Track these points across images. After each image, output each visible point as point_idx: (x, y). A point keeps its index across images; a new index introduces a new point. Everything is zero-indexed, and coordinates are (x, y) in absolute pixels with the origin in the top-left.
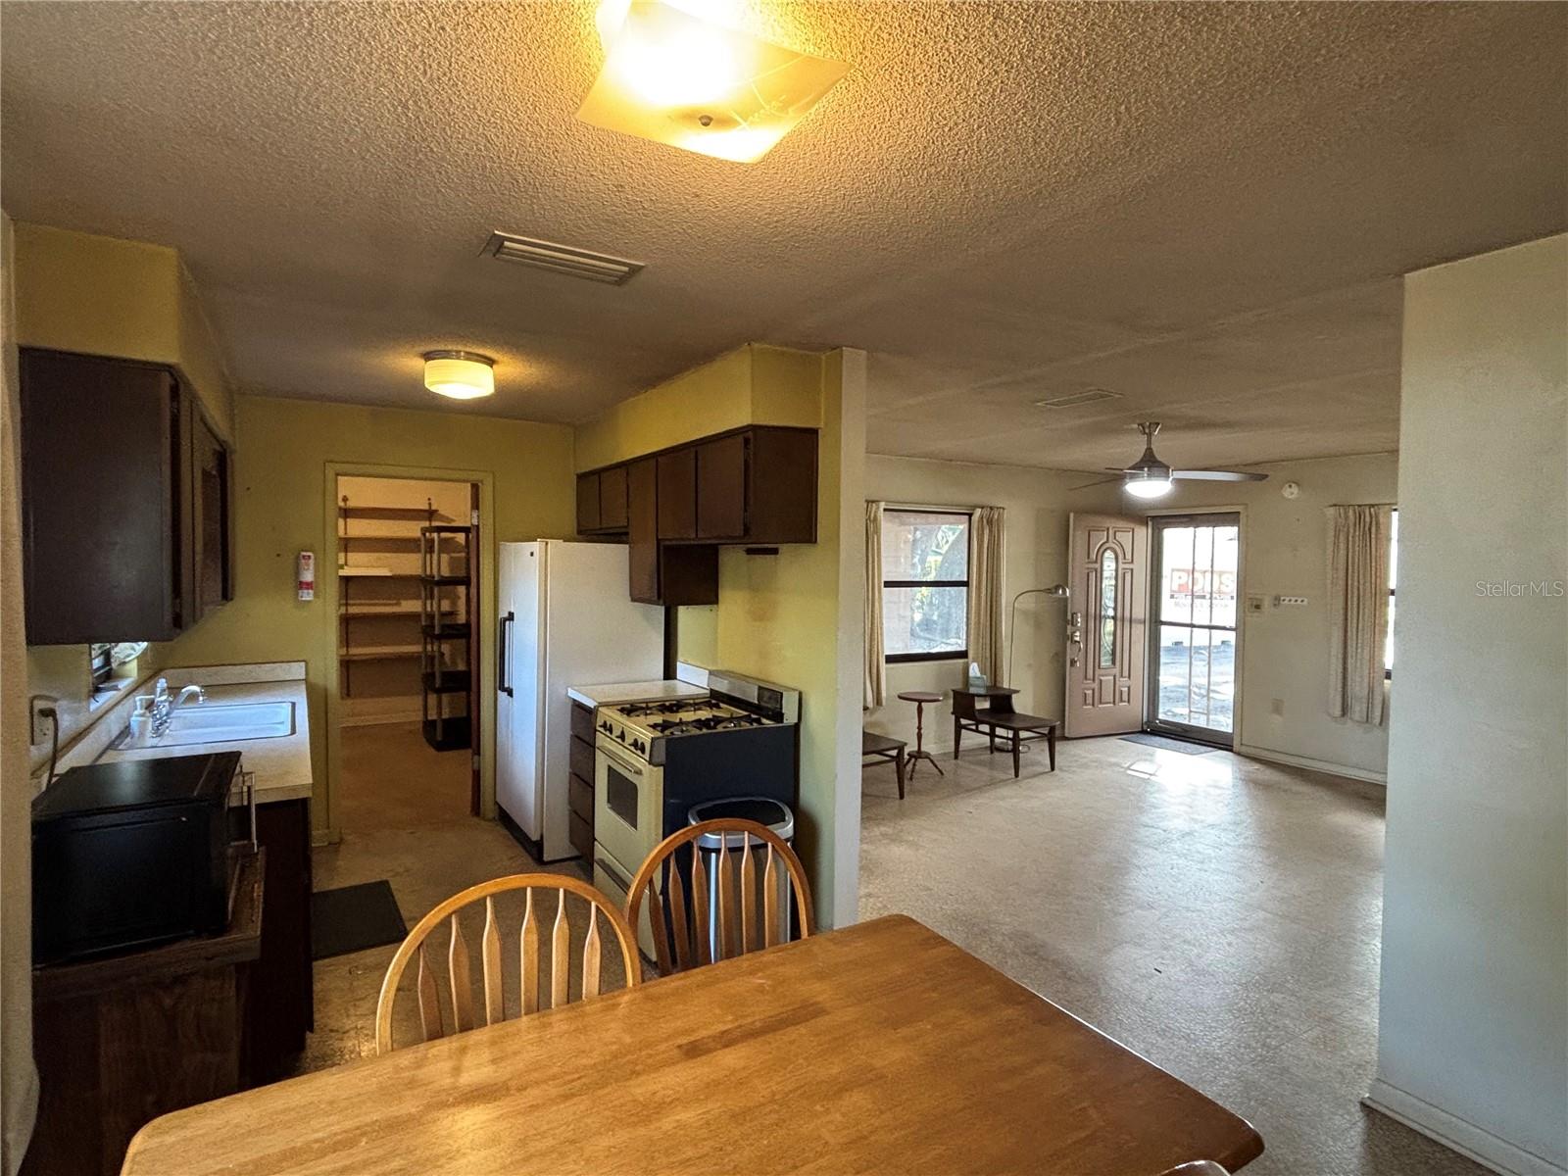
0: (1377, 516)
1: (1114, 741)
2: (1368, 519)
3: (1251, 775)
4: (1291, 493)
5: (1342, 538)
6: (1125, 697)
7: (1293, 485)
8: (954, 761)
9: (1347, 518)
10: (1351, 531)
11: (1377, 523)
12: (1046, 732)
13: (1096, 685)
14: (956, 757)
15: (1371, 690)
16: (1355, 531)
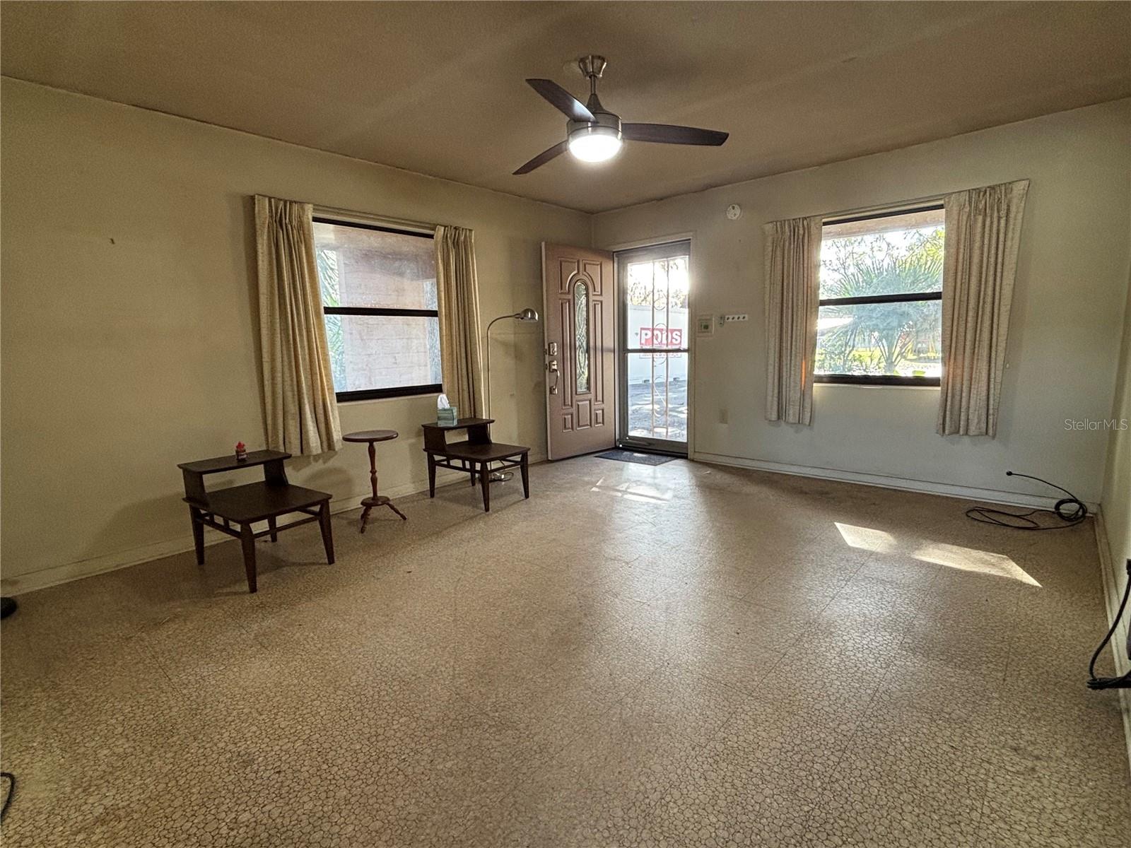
0: (809, 228)
1: (591, 458)
2: (801, 232)
3: (705, 480)
4: (734, 214)
5: (779, 253)
6: (600, 420)
7: (736, 206)
8: (430, 500)
9: (783, 233)
10: (787, 244)
11: (809, 232)
12: (519, 459)
13: (574, 410)
14: (432, 495)
15: (803, 394)
16: (790, 244)
